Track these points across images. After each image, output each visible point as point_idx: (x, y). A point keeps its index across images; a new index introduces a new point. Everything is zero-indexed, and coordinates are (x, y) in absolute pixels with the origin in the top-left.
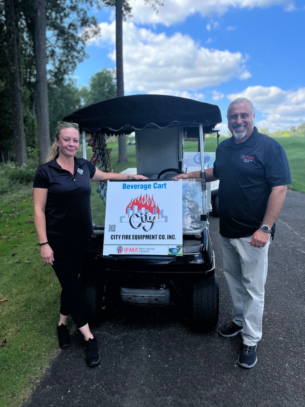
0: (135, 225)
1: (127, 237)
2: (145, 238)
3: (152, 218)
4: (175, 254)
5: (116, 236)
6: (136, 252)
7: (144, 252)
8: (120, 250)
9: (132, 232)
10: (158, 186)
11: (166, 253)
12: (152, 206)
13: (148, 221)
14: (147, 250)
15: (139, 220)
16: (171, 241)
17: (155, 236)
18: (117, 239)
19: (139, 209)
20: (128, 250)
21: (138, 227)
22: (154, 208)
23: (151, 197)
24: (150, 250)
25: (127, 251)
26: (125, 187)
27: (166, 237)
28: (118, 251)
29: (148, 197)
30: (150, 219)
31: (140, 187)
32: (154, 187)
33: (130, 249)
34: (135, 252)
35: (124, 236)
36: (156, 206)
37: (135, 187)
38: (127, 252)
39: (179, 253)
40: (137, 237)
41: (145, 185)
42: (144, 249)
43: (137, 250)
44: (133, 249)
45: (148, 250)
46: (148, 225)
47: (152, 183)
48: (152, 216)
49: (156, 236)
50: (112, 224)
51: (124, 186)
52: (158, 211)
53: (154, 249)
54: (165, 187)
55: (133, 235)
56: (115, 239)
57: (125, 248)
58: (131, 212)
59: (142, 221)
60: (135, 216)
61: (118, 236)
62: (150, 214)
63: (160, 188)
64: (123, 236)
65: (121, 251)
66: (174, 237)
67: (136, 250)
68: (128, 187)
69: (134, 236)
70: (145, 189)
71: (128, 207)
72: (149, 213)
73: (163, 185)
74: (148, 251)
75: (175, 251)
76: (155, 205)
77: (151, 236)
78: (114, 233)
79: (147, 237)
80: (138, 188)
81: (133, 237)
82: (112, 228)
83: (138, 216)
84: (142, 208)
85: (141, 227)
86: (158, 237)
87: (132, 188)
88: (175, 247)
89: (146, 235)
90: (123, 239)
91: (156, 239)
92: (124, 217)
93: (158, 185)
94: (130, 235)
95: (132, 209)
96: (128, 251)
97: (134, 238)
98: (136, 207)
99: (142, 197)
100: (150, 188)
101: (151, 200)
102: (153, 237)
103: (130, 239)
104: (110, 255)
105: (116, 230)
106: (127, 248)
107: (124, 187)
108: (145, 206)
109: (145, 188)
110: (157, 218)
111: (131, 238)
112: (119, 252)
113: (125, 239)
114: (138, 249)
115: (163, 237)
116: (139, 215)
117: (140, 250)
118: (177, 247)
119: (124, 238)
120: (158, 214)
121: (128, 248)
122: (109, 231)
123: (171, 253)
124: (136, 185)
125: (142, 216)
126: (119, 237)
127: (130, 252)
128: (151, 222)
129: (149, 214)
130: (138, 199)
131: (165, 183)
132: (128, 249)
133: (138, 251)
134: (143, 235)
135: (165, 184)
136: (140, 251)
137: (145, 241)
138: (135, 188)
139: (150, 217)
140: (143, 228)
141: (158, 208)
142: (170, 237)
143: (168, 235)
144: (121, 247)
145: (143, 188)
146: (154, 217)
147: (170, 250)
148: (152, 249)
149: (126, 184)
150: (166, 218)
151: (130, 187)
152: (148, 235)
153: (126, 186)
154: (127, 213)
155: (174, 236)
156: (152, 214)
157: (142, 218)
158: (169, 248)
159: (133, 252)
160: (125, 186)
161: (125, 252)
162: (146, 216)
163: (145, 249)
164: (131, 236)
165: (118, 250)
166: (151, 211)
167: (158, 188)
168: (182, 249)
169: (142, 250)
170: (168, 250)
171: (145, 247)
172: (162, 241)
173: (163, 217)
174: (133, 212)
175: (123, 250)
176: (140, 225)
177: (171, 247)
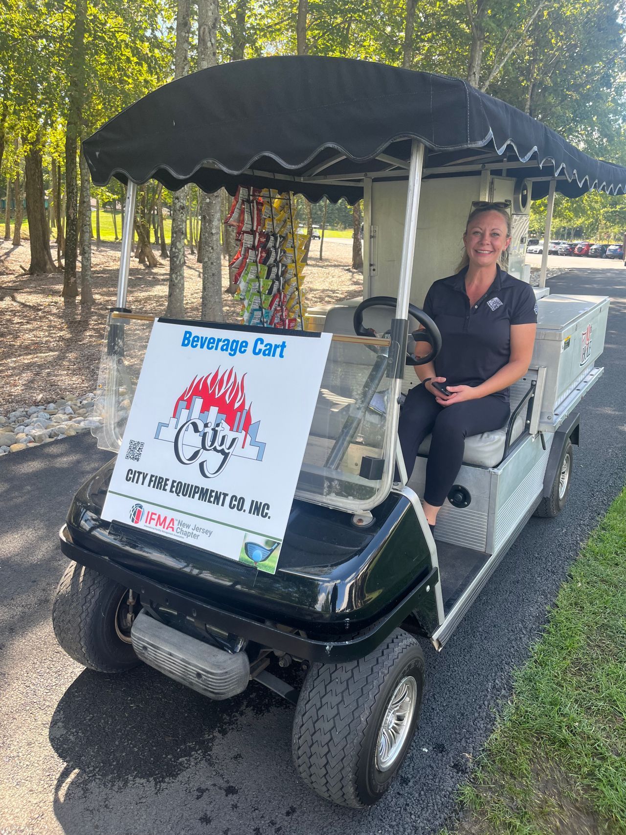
0: (185, 453)
1: (159, 483)
2: (197, 496)
3: (228, 442)
4: (256, 562)
5: (137, 474)
6: (170, 530)
7: (187, 534)
8: (137, 513)
9: (175, 472)
10: (264, 349)
11: (235, 553)
12: (237, 405)
13: (215, 449)
14: (195, 532)
16: (255, 522)
17: (222, 496)
18: (137, 482)
19: (205, 408)
20: (154, 519)
21: (191, 459)
22: (239, 413)
23: (239, 380)
24: (200, 534)
25: (152, 521)
26: (186, 342)
27: (247, 506)
28: (132, 516)
29: (232, 379)
30: (222, 444)
31: (221, 344)
32: (255, 353)
33: (159, 518)
34: (167, 529)
35: (153, 479)
36: (247, 407)
37: (211, 344)
38: (149, 523)
39: (266, 562)
40: (182, 489)
41: (234, 341)
42: (188, 526)
43: (173, 525)
44: (165, 519)
45: (197, 533)
46: (213, 459)
47: (251, 338)
48: (231, 435)
49: (225, 495)
50: (137, 440)
51: (185, 338)
52: (247, 424)
53: (210, 534)
54: (281, 356)
55: (174, 482)
56: (133, 481)
57: (149, 512)
58: (184, 415)
59: (204, 447)
60: (191, 427)
61: (141, 476)
62: (227, 428)
63: (269, 355)
64: (152, 476)
65: (138, 518)
66: (266, 511)
67: (171, 525)
68: (194, 341)
69: (175, 484)
70: (230, 354)
71: (181, 398)
72: (225, 425)
73: (276, 346)
74: (195, 536)
75: (258, 553)
76: (243, 405)
77: (214, 494)
78: (136, 466)
79: (204, 494)
80: (216, 349)
81: (172, 486)
82: (135, 451)
83: (196, 430)
84: (212, 408)
85: (197, 462)
86: (228, 499)
88: (260, 541)
89: (203, 489)
90: (149, 485)
91: (223, 505)
92: (167, 425)
93: (266, 346)
94: (167, 480)
95: (189, 405)
96: (153, 523)
97: (174, 489)
98: (198, 402)
99: (219, 377)
100: (245, 351)
101: (238, 389)
102: (217, 498)
103: (165, 490)
104: (114, 522)
105: (141, 458)
106: (153, 514)
108: (221, 402)
109: (231, 350)
110: (239, 443)
111: (168, 488)
112: (133, 521)
113: (154, 487)
114: (176, 523)
115: (238, 503)
116: (201, 426)
117: (179, 526)
118: (267, 543)
119: (152, 484)
120: (244, 433)
121: (155, 514)
122: (127, 457)
123: (246, 557)
124: (214, 339)
125: (207, 430)
126: (144, 478)
127: (156, 525)
128: (222, 452)
129: (224, 429)
130: (209, 381)
131: (284, 343)
132: (154, 516)
133: (175, 529)
134: (196, 487)
135: (283, 346)
136: (179, 531)
137: (194, 504)
138: (208, 348)
139: (224, 437)
140: (201, 465)
141: (248, 414)
142: (259, 509)
143: (253, 502)
144: (141, 507)
145: (226, 350)
146: (234, 440)
148: (206, 532)
149: (191, 334)
150: (262, 447)
151: (199, 344)
152: (207, 490)
153: (191, 339)
154: (174, 417)
155: (268, 509)
156: (231, 429)
157: (204, 436)
158: (247, 541)
159: (164, 528)
160: (188, 339)
161: (146, 522)
162: (215, 432)
163: (191, 528)
164: (169, 483)
165: (132, 514)
166: (230, 421)
167: (264, 354)
168: (277, 554)
169: (184, 529)
170: (241, 546)
171: (193, 522)
172: (234, 516)
173: (254, 443)
174: (190, 415)
175: (144, 518)
176: (195, 455)
177: (251, 539)
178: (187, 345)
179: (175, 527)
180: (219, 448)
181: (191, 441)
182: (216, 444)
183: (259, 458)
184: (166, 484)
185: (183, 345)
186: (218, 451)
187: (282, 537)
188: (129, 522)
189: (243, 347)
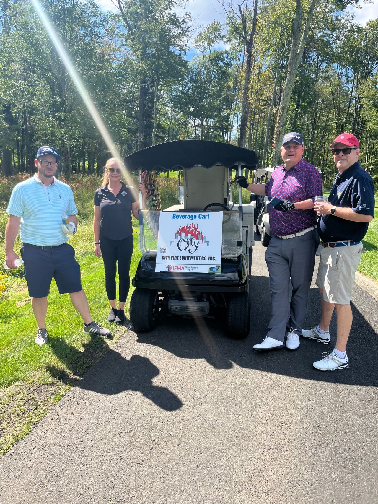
0: (183, 248)
1: (175, 258)
2: (190, 259)
4: (214, 272)
5: (166, 257)
7: (189, 270)
8: (169, 268)
9: (180, 254)
10: (202, 217)
11: (207, 271)
12: (197, 233)
13: (193, 245)
15: (186, 244)
16: (211, 262)
18: (167, 259)
19: (186, 235)
21: (185, 250)
22: (198, 235)
23: (196, 226)
24: (194, 269)
27: (207, 258)
29: (194, 226)
30: (195, 244)
31: (187, 217)
32: (199, 218)
33: (178, 267)
34: (182, 270)
36: (200, 233)
37: (183, 217)
39: (218, 271)
40: (184, 258)
41: (191, 216)
44: (180, 267)
46: (193, 249)
47: (197, 214)
48: (198, 241)
49: (200, 257)
50: (163, 247)
52: (202, 237)
54: (208, 218)
55: (180, 257)
56: (165, 259)
58: (179, 238)
59: (188, 246)
60: (182, 241)
61: (168, 257)
63: (204, 218)
64: (172, 257)
65: (170, 269)
66: (214, 259)
71: (177, 233)
72: (194, 238)
73: (206, 216)
74: (192, 270)
75: (214, 270)
77: (195, 258)
78: (164, 255)
79: (192, 258)
80: (186, 218)
81: (180, 258)
82: (163, 251)
83: (184, 241)
84: (188, 234)
85: (187, 250)
86: (201, 258)
87: (180, 218)
88: (214, 266)
90: (172, 259)
91: (199, 260)
92: (174, 242)
94: (178, 257)
95: (180, 235)
96: (176, 269)
98: (183, 234)
99: (189, 226)
101: (196, 228)
102: (197, 258)
103: (178, 259)
104: (161, 272)
105: (166, 252)
106: (175, 267)
107: (174, 217)
108: (191, 233)
109: (191, 218)
111: (179, 259)
112: (168, 270)
114: (184, 268)
115: (205, 258)
116: (186, 240)
118: (216, 266)
120: (201, 240)
122: (161, 253)
125: (188, 241)
126: (169, 258)
128: (195, 246)
129: (194, 240)
130: (185, 227)
134: (189, 257)
135: (208, 215)
136: (186, 269)
137: (190, 261)
138: (183, 218)
139: (195, 242)
140: (189, 251)
141: (201, 234)
142: (211, 258)
143: (209, 257)
144: (170, 266)
145: (189, 218)
146: (198, 242)
147: (211, 269)
148: (196, 268)
149: (175, 215)
150: (208, 243)
151: (179, 217)
152: (193, 257)
154: (175, 239)
156: (197, 239)
157: (188, 243)
158: (210, 267)
159: (180, 270)
162: (191, 241)
163: (190, 268)
164: (179, 257)
166: (196, 237)
167: (203, 218)
168: (220, 268)
169: (188, 269)
170: (208, 269)
171: (190, 266)
172: (204, 262)
173: (205, 242)
174: (181, 237)
175: (172, 269)
176: (186, 248)
177: (211, 266)
178: (175, 218)
179: (184, 269)
180: (194, 245)
181: (183, 245)
182: (193, 244)
183: (208, 245)
184: (178, 258)
185: (173, 218)
186: (194, 246)
187: (221, 264)
188: (167, 271)
189: (195, 217)
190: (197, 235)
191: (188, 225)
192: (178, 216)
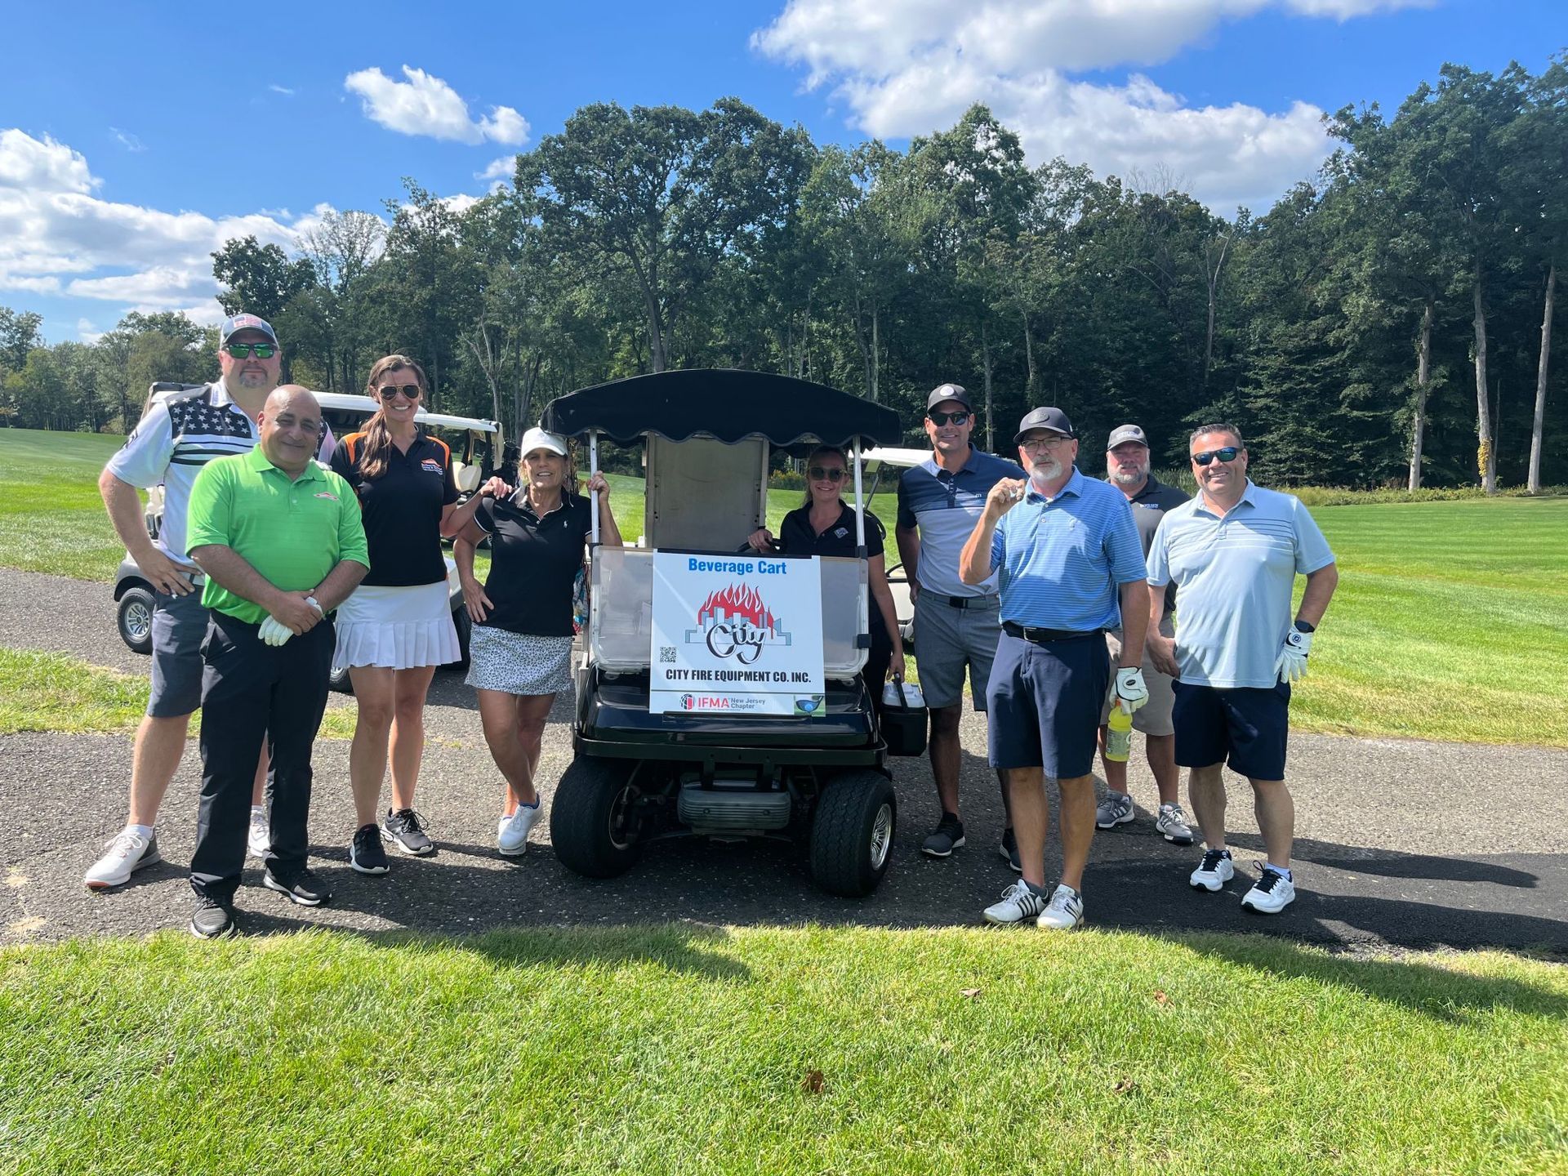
1: (703, 675)
2: (742, 678)
3: (757, 637)
4: (808, 712)
5: (677, 673)
6: (724, 707)
7: (744, 707)
8: (688, 701)
9: (712, 664)
10: (767, 569)
11: (791, 710)
12: (757, 610)
13: (748, 643)
14: (749, 704)
15: (729, 639)
16: (799, 686)
17: (765, 675)
18: (680, 678)
19: (728, 615)
20: (707, 703)
21: (727, 653)
22: (761, 616)
23: (753, 592)
24: (755, 704)
25: (705, 704)
26: (693, 567)
27: (789, 677)
29: (747, 592)
30: (753, 638)
31: (728, 567)
32: (760, 571)
33: (711, 700)
34: (722, 707)
35: (696, 673)
36: (766, 610)
37: (718, 567)
38: (703, 706)
39: (817, 710)
40: (727, 676)
41: (739, 565)
42: (742, 701)
43: (727, 703)
44: (718, 700)
45: (752, 705)
46: (748, 651)
47: (755, 561)
48: (761, 631)
49: (768, 673)
50: (667, 647)
51: (691, 564)
52: (771, 622)
53: (763, 703)
54: (784, 572)
55: (717, 672)
56: (675, 678)
57: (699, 699)
58: (710, 623)
59: (736, 642)
60: (720, 631)
61: (682, 673)
62: (754, 626)
63: (773, 572)
64: (693, 671)
65: (690, 705)
66: (805, 678)
67: (725, 704)
69: (719, 673)
70: (739, 574)
71: (703, 609)
72: (750, 624)
73: (778, 567)
74: (750, 707)
75: (809, 707)
76: (762, 608)
77: (757, 674)
78: (673, 667)
79: (749, 676)
80: (725, 570)
81: (717, 675)
82: (668, 655)
83: (725, 631)
84: (734, 614)
86: (771, 676)
87: (710, 569)
88: (809, 698)
89: (746, 673)
90: (693, 678)
91: (768, 680)
92: (696, 631)
93: (769, 566)
94: (709, 671)
95: (712, 614)
97: (719, 677)
98: (721, 612)
99: (734, 591)
100: (751, 571)
101: (754, 598)
102: (761, 677)
103: (709, 679)
104: (666, 713)
105: (677, 660)
106: (704, 699)
108: (741, 609)
109: (739, 570)
111: (713, 677)
112: (686, 708)
113: (698, 679)
114: (729, 702)
115: (783, 677)
117: (733, 703)
118: (813, 698)
119: (696, 677)
120: (769, 628)
121: (707, 699)
122: (662, 661)
124: (720, 563)
125: (735, 630)
126: (686, 674)
127: (711, 706)
128: (755, 644)
129: (751, 628)
130: (725, 594)
131: (784, 564)
132: (705, 701)
133: (730, 706)
134: (739, 672)
135: (784, 566)
136: (733, 706)
137: (743, 684)
138: (716, 570)
139: (753, 634)
140: (739, 656)
141: (769, 614)
142: (798, 677)
143: (793, 674)
144: (691, 696)
145: (735, 571)
146: (762, 635)
147: (799, 704)
148: (760, 702)
149: (695, 560)
150: (788, 637)
151: (707, 567)
152: (750, 673)
153: (697, 564)
154: (700, 623)
155: (807, 676)
156: (758, 627)
157: (734, 635)
158: (798, 700)
159: (719, 706)
160: (694, 564)
161: (700, 706)
162: (744, 632)
163: (745, 702)
164: (713, 674)
165: (683, 703)
166: (755, 621)
167: (769, 572)
168: (823, 703)
169: (739, 704)
170: (793, 704)
171: (745, 697)
172: (780, 686)
173: (780, 634)
174: (715, 621)
175: (697, 703)
176: (731, 650)
177: (800, 698)
178: (695, 569)
179: (730, 704)
180: (751, 642)
181: (721, 642)
183: (789, 643)
184: (710, 675)
185: (691, 569)
186: (751, 644)
187: (824, 693)
188: (683, 710)
189: (749, 567)
190: (756, 614)
191: (731, 590)
192: (702, 564)
